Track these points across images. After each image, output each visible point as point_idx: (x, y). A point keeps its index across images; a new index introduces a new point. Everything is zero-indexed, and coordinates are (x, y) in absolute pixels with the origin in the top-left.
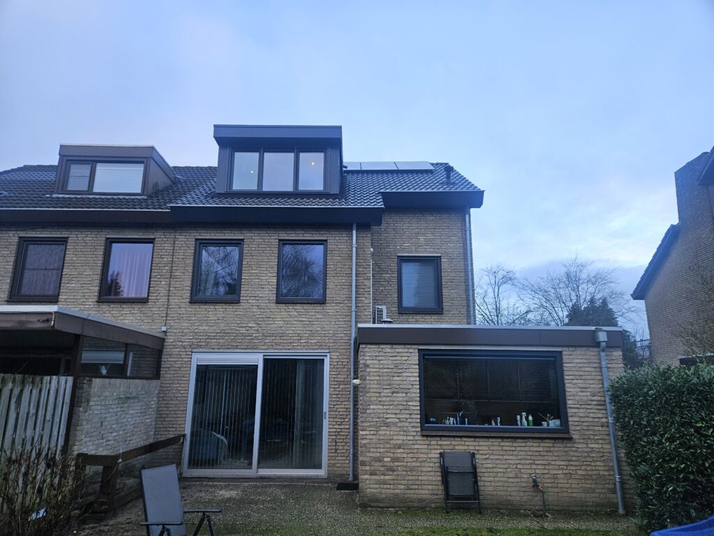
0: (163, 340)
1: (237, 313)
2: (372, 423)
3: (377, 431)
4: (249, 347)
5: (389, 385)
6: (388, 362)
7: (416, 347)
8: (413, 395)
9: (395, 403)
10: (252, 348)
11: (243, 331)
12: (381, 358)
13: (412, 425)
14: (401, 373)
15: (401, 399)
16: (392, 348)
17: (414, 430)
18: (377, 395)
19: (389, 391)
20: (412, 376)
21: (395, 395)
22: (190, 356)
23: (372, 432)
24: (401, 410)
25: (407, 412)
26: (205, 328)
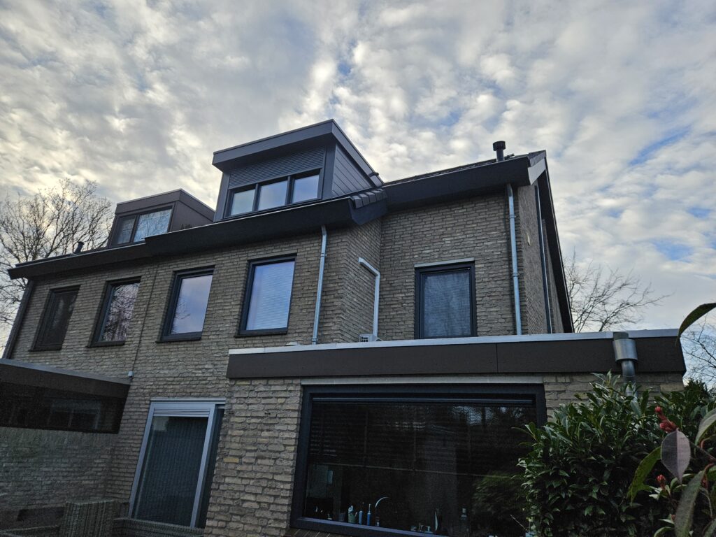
0: (128, 387)
1: (198, 352)
2: (223, 508)
3: (227, 522)
4: (202, 394)
5: (254, 444)
6: (258, 408)
7: (297, 381)
8: (285, 463)
9: (259, 475)
10: (204, 395)
11: (199, 373)
12: (251, 401)
13: (276, 516)
14: (273, 424)
15: (265, 469)
16: (267, 385)
17: (277, 525)
18: (237, 460)
19: (252, 454)
20: (287, 432)
21: (259, 461)
22: (147, 406)
23: (221, 524)
24: (264, 488)
25: (272, 492)
26: (167, 372)
